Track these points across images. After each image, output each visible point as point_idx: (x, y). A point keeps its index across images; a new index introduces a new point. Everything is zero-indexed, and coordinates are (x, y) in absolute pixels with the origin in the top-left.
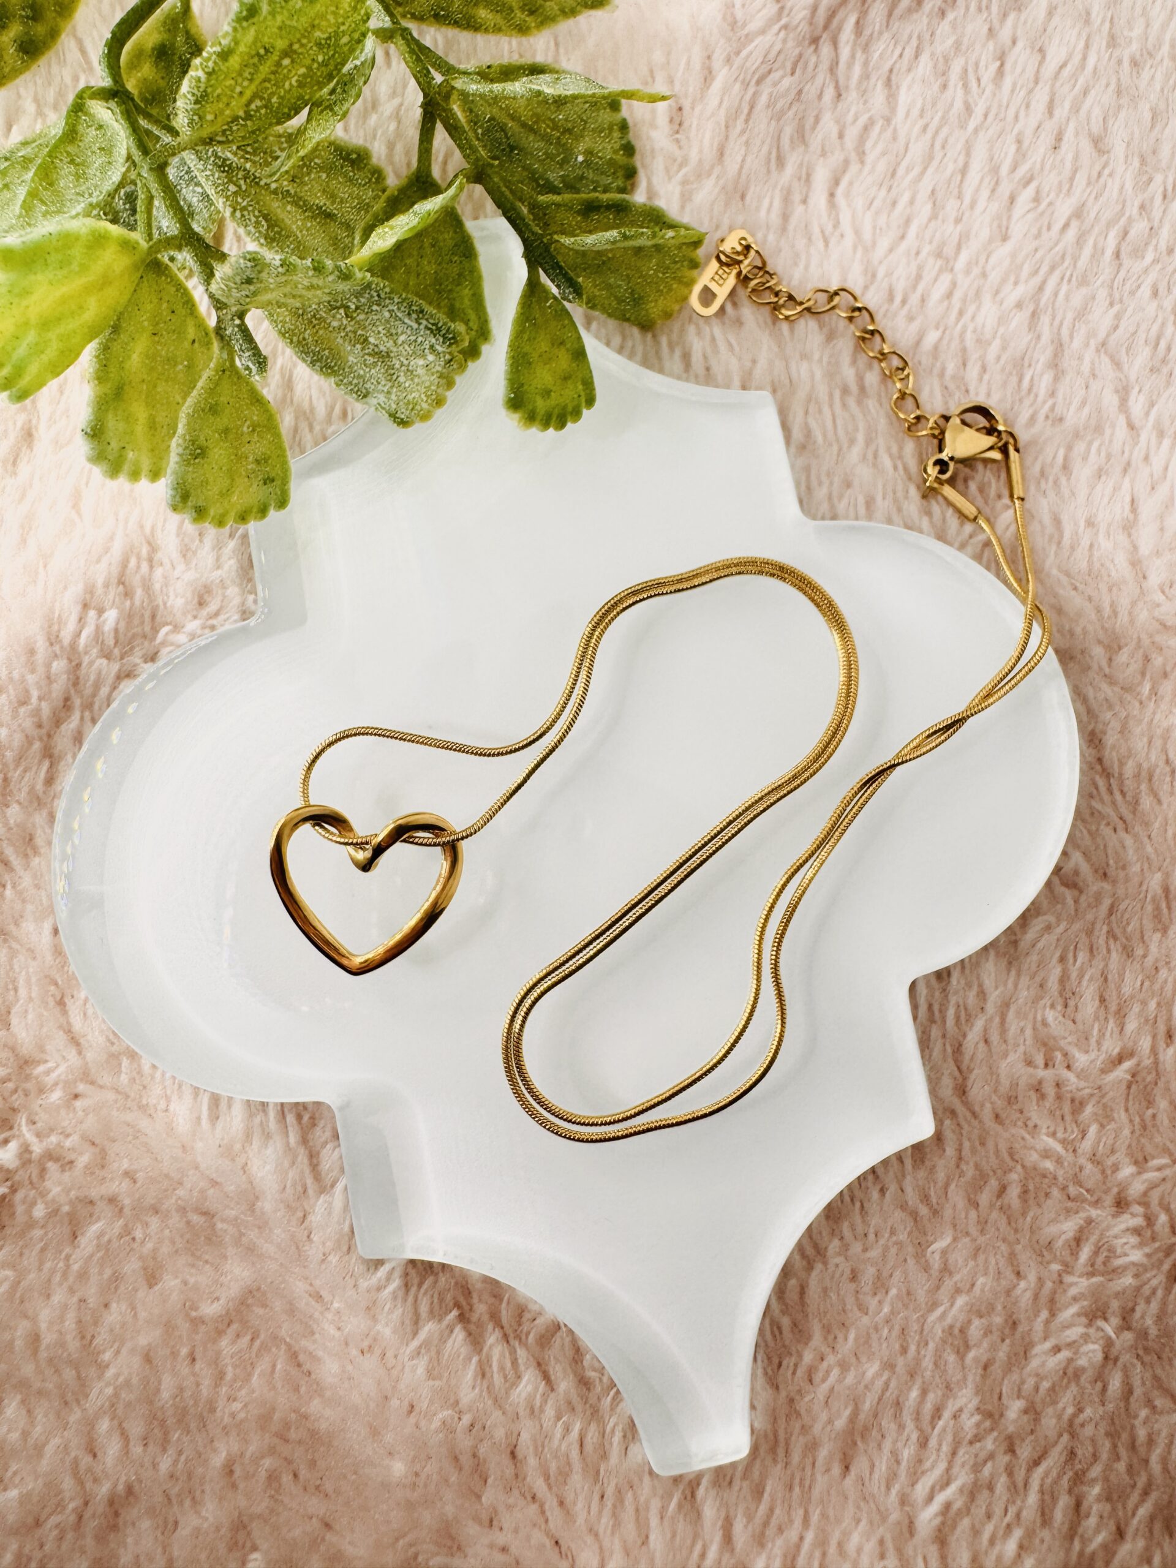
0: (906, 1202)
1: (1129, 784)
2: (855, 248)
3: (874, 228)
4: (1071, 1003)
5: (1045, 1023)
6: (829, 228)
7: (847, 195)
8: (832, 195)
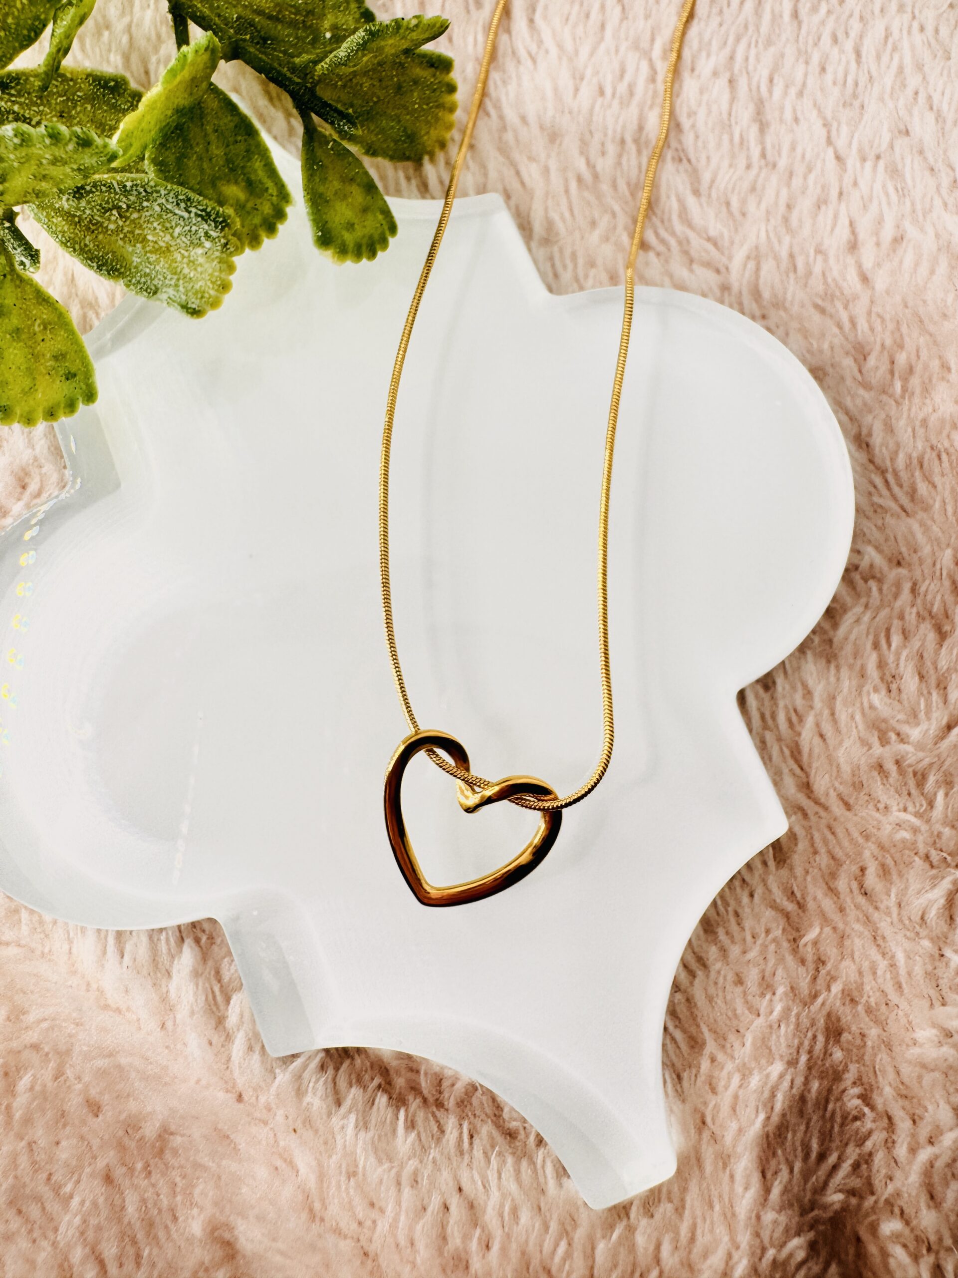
0: (775, 901)
1: (904, 475)
2: (560, 58)
3: (574, 39)
4: (894, 687)
5: (872, 707)
6: (534, 48)
7: (545, 18)
8: (531, 21)
